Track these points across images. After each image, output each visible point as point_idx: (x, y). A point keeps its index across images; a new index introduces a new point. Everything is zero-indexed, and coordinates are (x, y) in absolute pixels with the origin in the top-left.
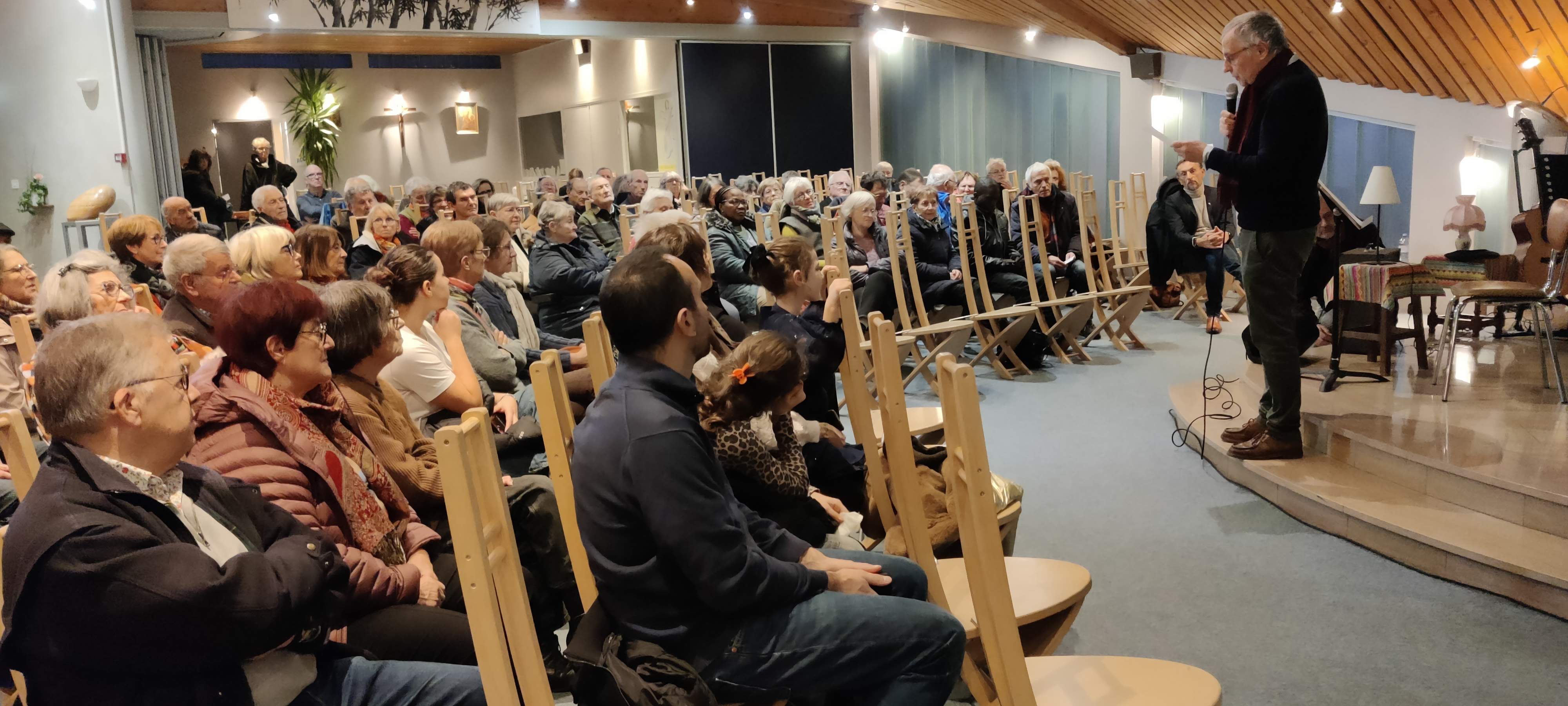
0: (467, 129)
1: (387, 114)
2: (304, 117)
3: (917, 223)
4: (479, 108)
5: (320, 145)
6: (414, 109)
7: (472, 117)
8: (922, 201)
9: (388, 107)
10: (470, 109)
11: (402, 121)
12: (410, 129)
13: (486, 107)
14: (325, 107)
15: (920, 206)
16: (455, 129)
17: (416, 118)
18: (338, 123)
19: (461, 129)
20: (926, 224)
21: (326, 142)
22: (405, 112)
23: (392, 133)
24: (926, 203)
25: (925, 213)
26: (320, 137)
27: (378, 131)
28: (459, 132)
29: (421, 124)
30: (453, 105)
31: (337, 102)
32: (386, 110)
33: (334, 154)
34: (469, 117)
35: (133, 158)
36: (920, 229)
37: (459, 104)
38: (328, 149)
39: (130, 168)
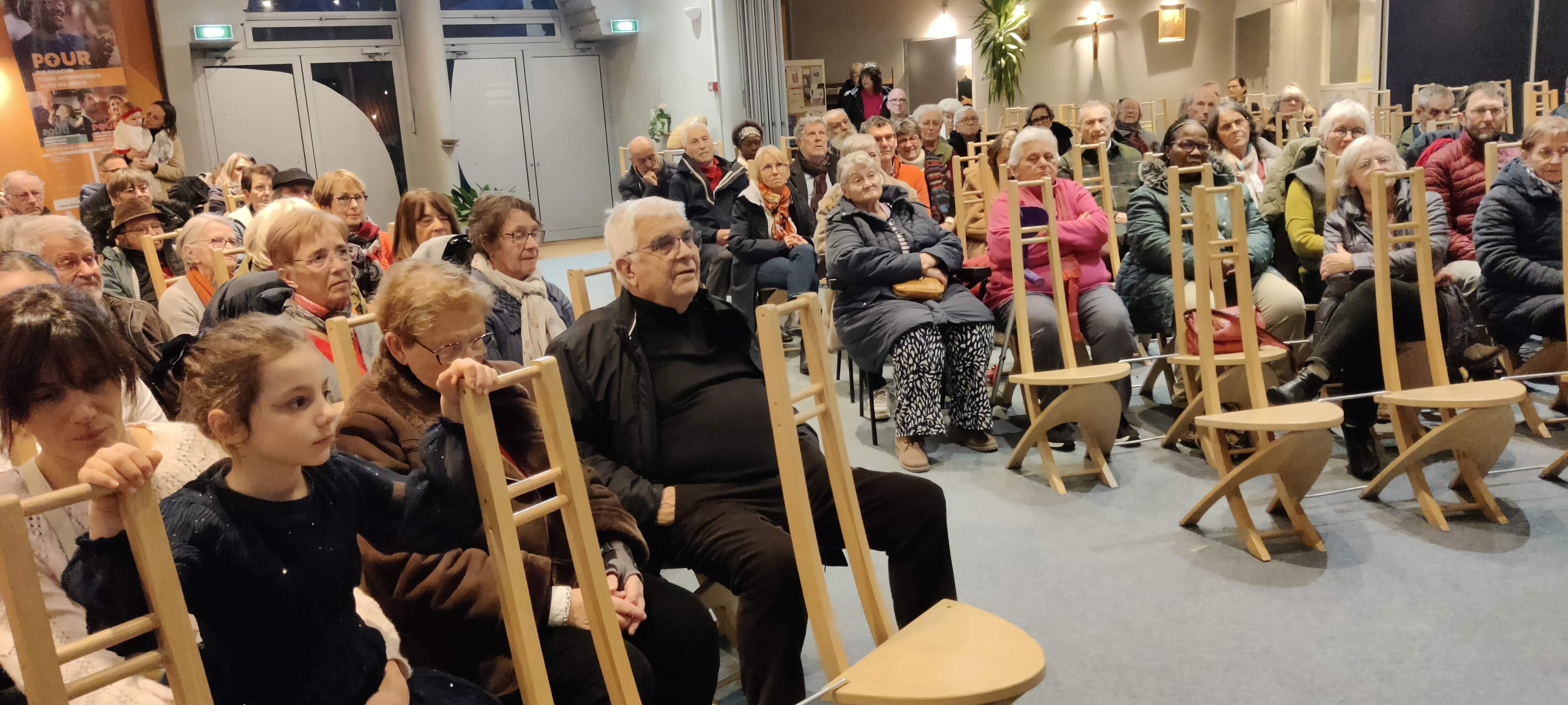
0: (1172, 36)
1: (1081, 23)
2: (991, 33)
3: (1522, 185)
4: (1188, 10)
5: (1003, 62)
6: (1112, 16)
7: (1179, 21)
8: (1540, 147)
9: (1082, 15)
10: (1177, 12)
11: (1096, 31)
12: (1105, 39)
13: (1199, 10)
14: (1011, 20)
15: (1535, 156)
16: (1157, 37)
17: (1113, 26)
18: (1026, 37)
19: (1163, 36)
20: (1540, 188)
21: (1010, 58)
22: (1101, 20)
23: (1085, 44)
24: (1547, 152)
25: (1543, 171)
26: (1004, 53)
27: (1069, 43)
28: (1162, 40)
29: (1118, 33)
30: (1157, 8)
31: (1026, 12)
32: (1079, 19)
33: (1016, 71)
34: (1176, 21)
35: (723, 86)
36: (1526, 196)
37: (1164, 8)
38: (1010, 65)
39: (720, 98)
